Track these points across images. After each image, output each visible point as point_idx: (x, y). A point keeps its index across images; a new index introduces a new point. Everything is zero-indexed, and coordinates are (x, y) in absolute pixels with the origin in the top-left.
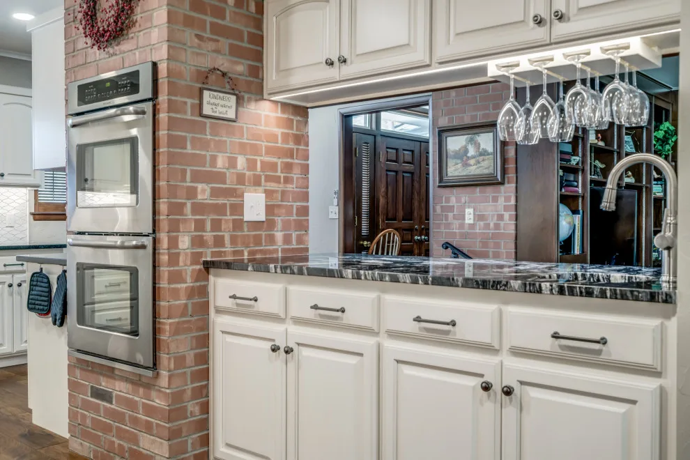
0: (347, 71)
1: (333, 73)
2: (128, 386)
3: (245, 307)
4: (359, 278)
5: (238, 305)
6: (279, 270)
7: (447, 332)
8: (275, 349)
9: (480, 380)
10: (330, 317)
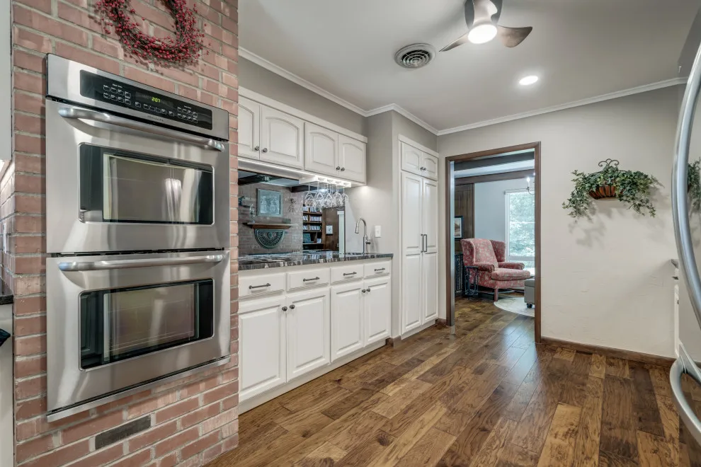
0: (264, 156)
1: (256, 154)
2: (185, 391)
3: (258, 291)
4: (326, 262)
5: (252, 292)
6: (286, 265)
7: (352, 277)
8: (285, 309)
9: (361, 290)
10: (310, 283)
